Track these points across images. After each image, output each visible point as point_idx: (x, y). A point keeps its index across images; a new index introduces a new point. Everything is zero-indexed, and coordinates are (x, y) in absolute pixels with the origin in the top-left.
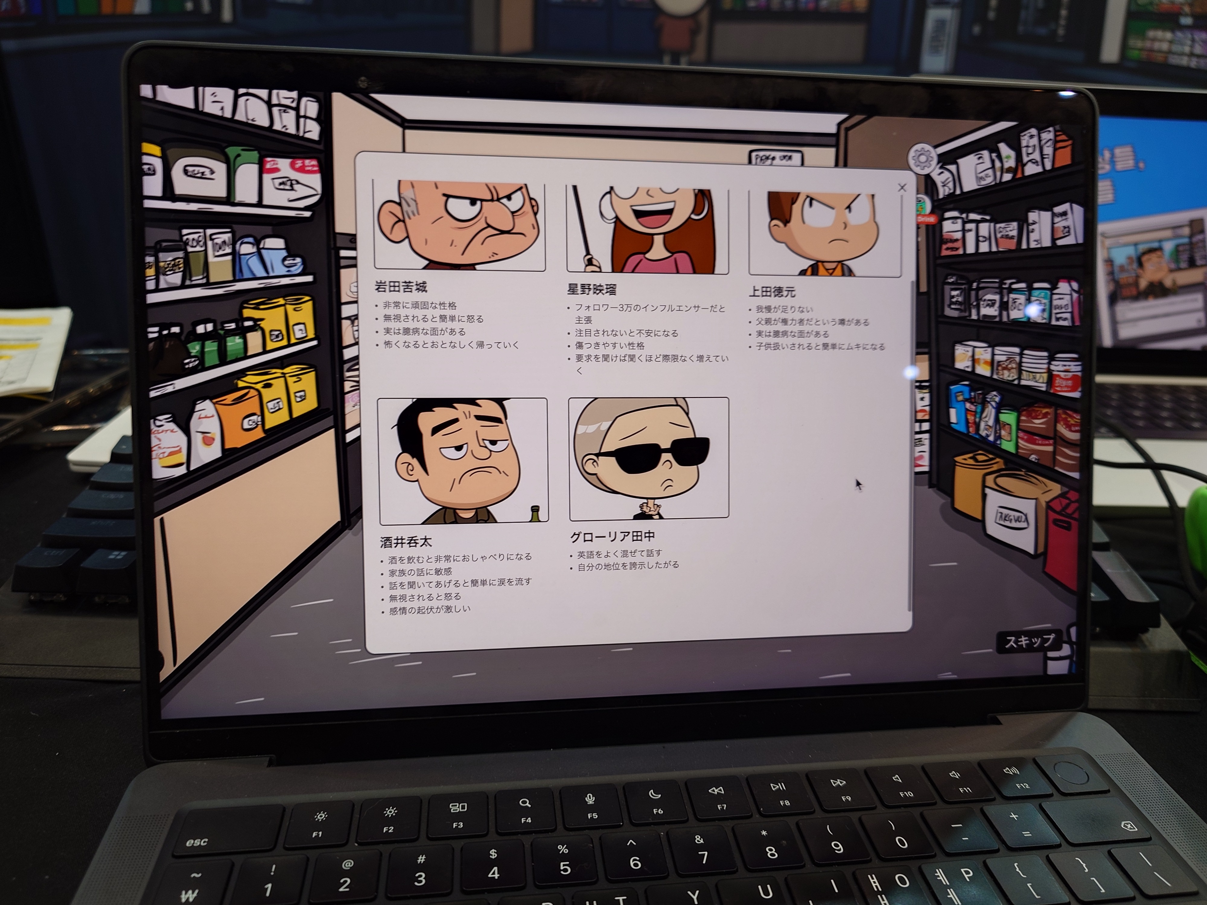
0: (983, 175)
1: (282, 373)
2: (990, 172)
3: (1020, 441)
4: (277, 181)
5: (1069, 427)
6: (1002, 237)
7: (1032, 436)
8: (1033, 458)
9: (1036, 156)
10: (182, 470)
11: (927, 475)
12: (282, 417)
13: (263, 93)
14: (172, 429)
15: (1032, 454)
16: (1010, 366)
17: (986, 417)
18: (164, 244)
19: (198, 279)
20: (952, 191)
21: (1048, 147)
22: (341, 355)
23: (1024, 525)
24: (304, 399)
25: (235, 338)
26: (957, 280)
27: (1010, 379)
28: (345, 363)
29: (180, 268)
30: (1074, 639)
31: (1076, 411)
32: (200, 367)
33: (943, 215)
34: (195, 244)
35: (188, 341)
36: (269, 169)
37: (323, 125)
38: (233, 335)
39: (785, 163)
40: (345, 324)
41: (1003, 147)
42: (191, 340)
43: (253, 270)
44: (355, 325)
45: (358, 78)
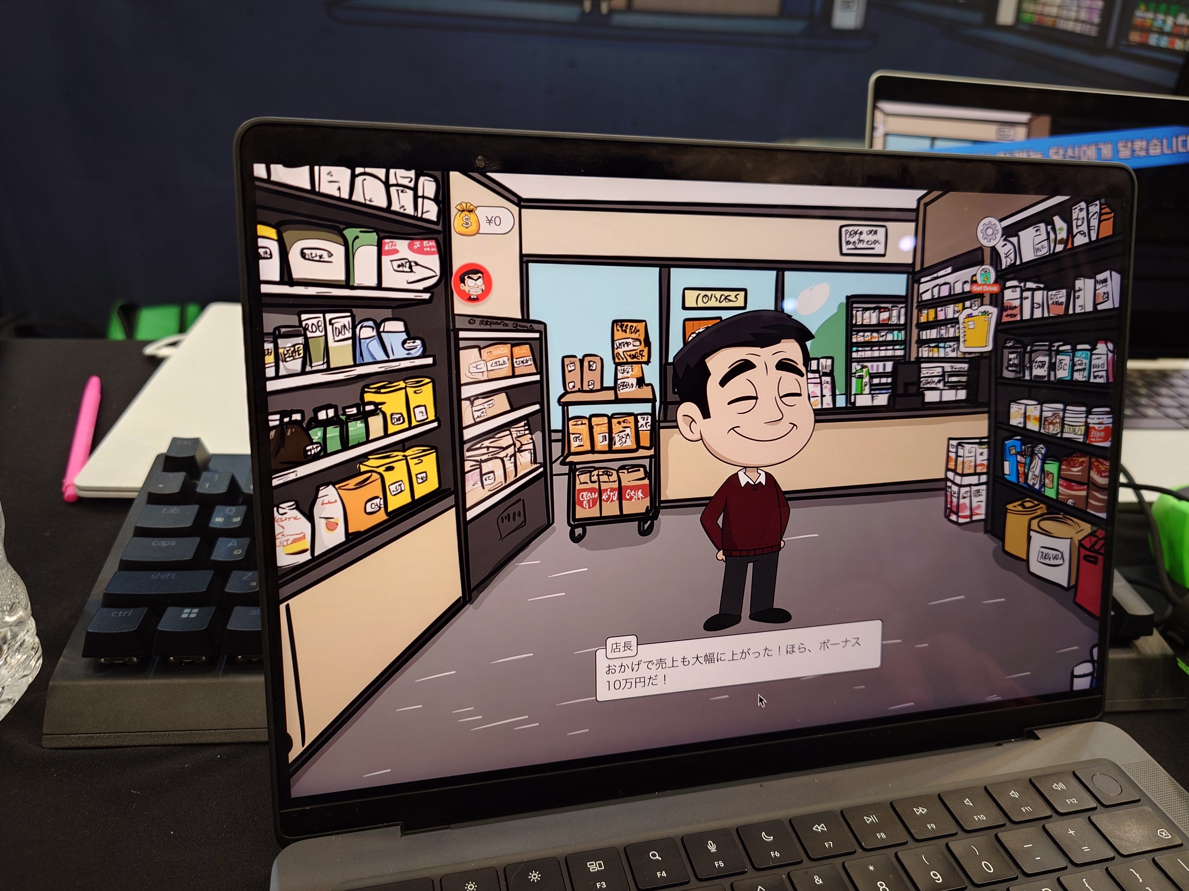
0: (1039, 246)
1: (404, 456)
2: (1045, 243)
4: (396, 264)
5: (1100, 473)
6: (1053, 303)
7: (1069, 483)
8: (1070, 502)
9: (1084, 228)
10: (307, 556)
11: (983, 523)
12: (405, 499)
13: (381, 172)
14: (295, 517)
15: (1069, 499)
16: (1055, 421)
17: (1033, 468)
18: (283, 330)
19: (318, 364)
20: (1013, 262)
21: (1094, 219)
22: (461, 435)
23: (1059, 562)
24: (426, 480)
25: (357, 423)
26: (1014, 344)
27: (1055, 432)
28: (465, 444)
29: (299, 354)
30: (1095, 658)
31: (1106, 459)
32: (322, 453)
33: (1005, 284)
34: (314, 329)
35: (310, 427)
36: (387, 250)
37: (441, 205)
38: (354, 420)
39: (872, 238)
40: (465, 404)
41: (1057, 219)
42: (312, 426)
43: (374, 354)
44: (474, 405)
45: (476, 157)
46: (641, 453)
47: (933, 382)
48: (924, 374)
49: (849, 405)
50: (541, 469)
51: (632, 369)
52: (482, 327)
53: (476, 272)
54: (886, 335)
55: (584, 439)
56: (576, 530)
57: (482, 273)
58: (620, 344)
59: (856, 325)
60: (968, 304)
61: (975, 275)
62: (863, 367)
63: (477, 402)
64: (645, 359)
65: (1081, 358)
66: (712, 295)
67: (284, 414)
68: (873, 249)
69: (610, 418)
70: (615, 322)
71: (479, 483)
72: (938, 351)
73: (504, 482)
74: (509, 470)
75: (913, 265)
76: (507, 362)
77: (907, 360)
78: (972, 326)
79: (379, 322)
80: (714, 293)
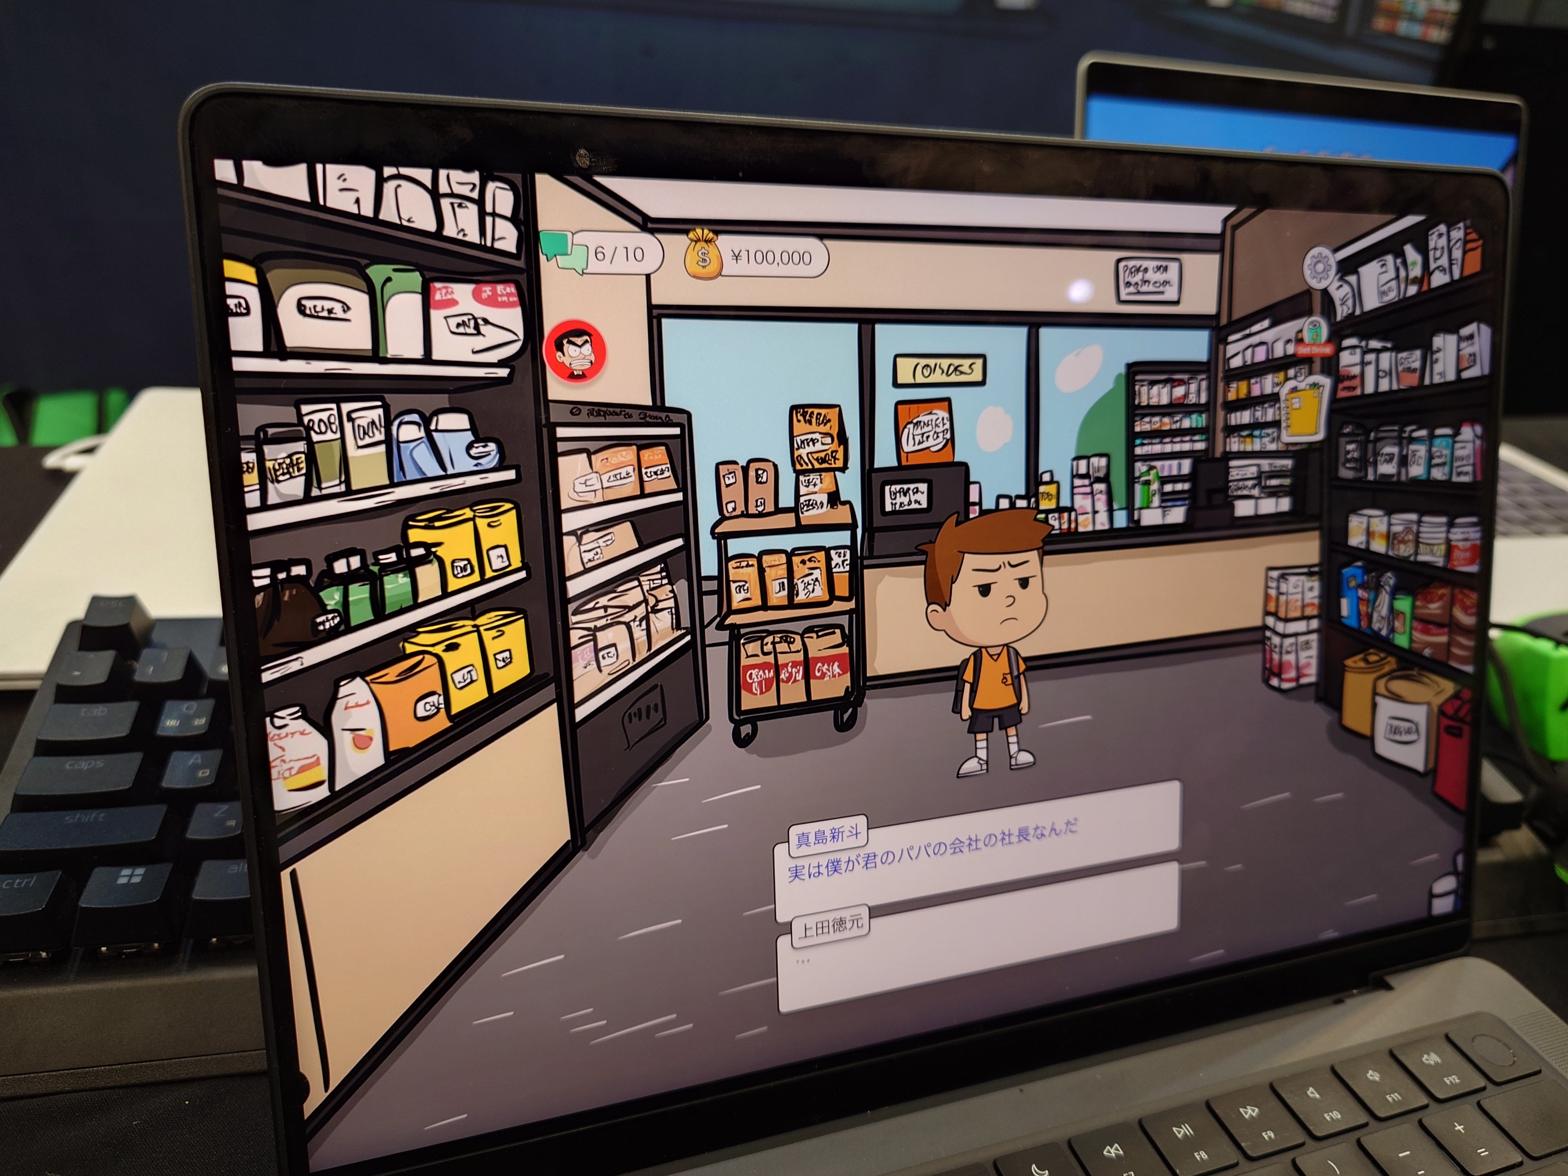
0: (1385, 288)
1: (474, 626)
2: (1394, 284)
3: (1414, 633)
5: (1465, 609)
6: (1404, 370)
7: (1426, 625)
8: (1427, 652)
9: (1444, 261)
10: (323, 792)
11: (1314, 687)
12: (478, 693)
13: (424, 175)
14: (301, 730)
15: (1425, 648)
17: (1379, 606)
18: (271, 431)
19: (331, 485)
20: (1350, 311)
21: (1457, 249)
22: (564, 590)
23: (1413, 737)
24: (511, 662)
25: (397, 577)
26: (1353, 431)
27: (1406, 554)
28: (570, 603)
29: (299, 470)
30: (1460, 868)
31: (1472, 589)
32: (342, 627)
33: (1340, 344)
34: (323, 429)
35: (321, 586)
36: (439, 301)
37: (523, 228)
38: (393, 572)
39: (1160, 277)
40: (569, 542)
41: (1409, 249)
42: (325, 584)
43: (421, 466)
44: (583, 542)
45: (575, 151)
46: (837, 606)
47: (1245, 487)
48: (1232, 476)
49: (1131, 525)
50: (688, 638)
51: (821, 479)
52: (593, 419)
53: (580, 333)
54: (1181, 420)
55: (751, 590)
56: (742, 728)
57: (590, 335)
58: (802, 442)
59: (1140, 407)
60: (1291, 372)
61: (1301, 331)
62: (1152, 468)
63: (587, 538)
64: (839, 464)
65: (1441, 447)
66: (936, 365)
67: (277, 566)
68: (1162, 293)
69: (790, 555)
70: (794, 408)
71: (594, 663)
72: (1252, 443)
73: (631, 661)
74: (639, 640)
75: (1217, 316)
76: (632, 473)
77: (1210, 455)
78: (1297, 406)
79: (428, 415)
80: (938, 361)
